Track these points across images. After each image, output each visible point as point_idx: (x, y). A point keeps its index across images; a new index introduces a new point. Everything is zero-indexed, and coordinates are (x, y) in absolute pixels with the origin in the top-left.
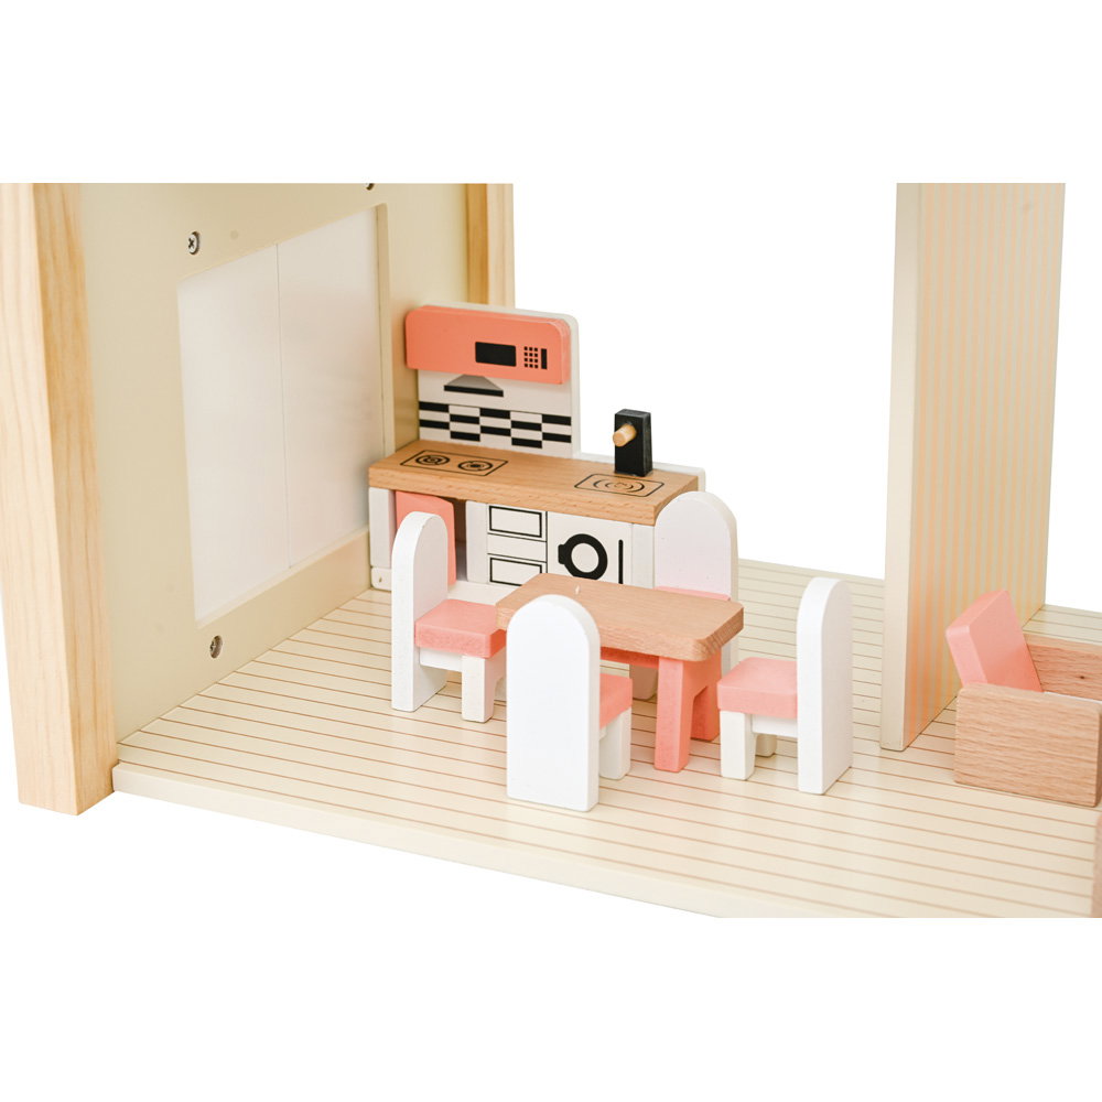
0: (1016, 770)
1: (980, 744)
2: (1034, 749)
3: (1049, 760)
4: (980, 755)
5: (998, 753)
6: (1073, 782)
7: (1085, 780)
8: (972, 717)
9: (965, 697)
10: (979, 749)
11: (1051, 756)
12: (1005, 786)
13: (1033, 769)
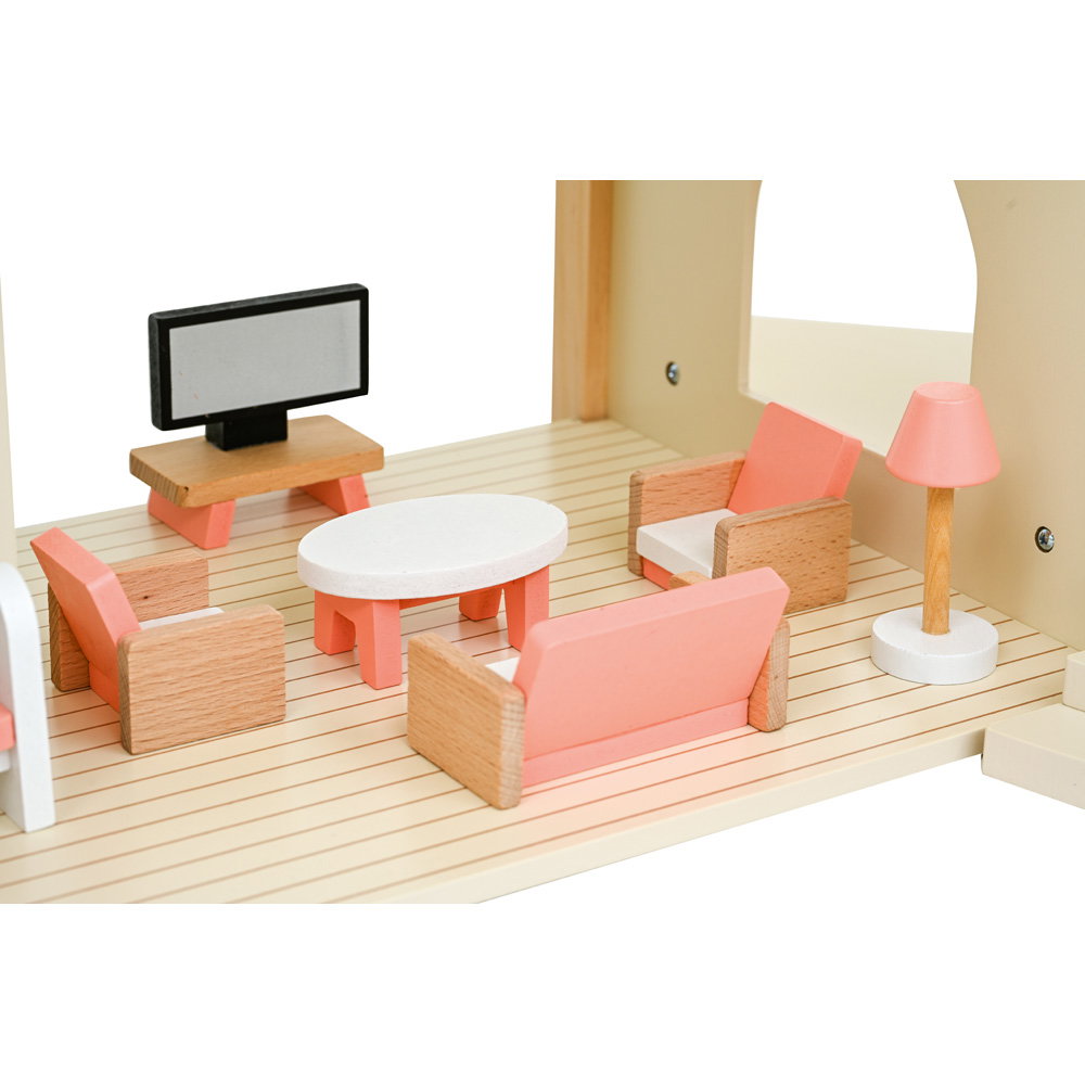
0: (200, 712)
1: (159, 699)
2: (218, 681)
3: (235, 687)
4: (160, 712)
5: (179, 701)
6: (262, 701)
7: (275, 693)
8: (147, 671)
9: (137, 652)
10: (158, 705)
11: (237, 681)
12: (190, 736)
13: (218, 703)
